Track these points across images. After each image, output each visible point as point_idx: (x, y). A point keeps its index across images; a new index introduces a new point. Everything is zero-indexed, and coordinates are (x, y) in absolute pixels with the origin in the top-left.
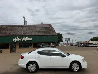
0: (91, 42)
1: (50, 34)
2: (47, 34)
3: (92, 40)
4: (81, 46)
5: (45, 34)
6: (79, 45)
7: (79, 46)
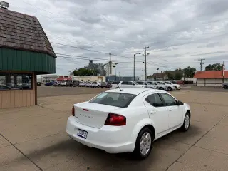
0: (75, 78)
1: (41, 49)
2: (33, 48)
3: (75, 73)
4: (62, 86)
5: (25, 46)
6: (58, 83)
7: (55, 86)
